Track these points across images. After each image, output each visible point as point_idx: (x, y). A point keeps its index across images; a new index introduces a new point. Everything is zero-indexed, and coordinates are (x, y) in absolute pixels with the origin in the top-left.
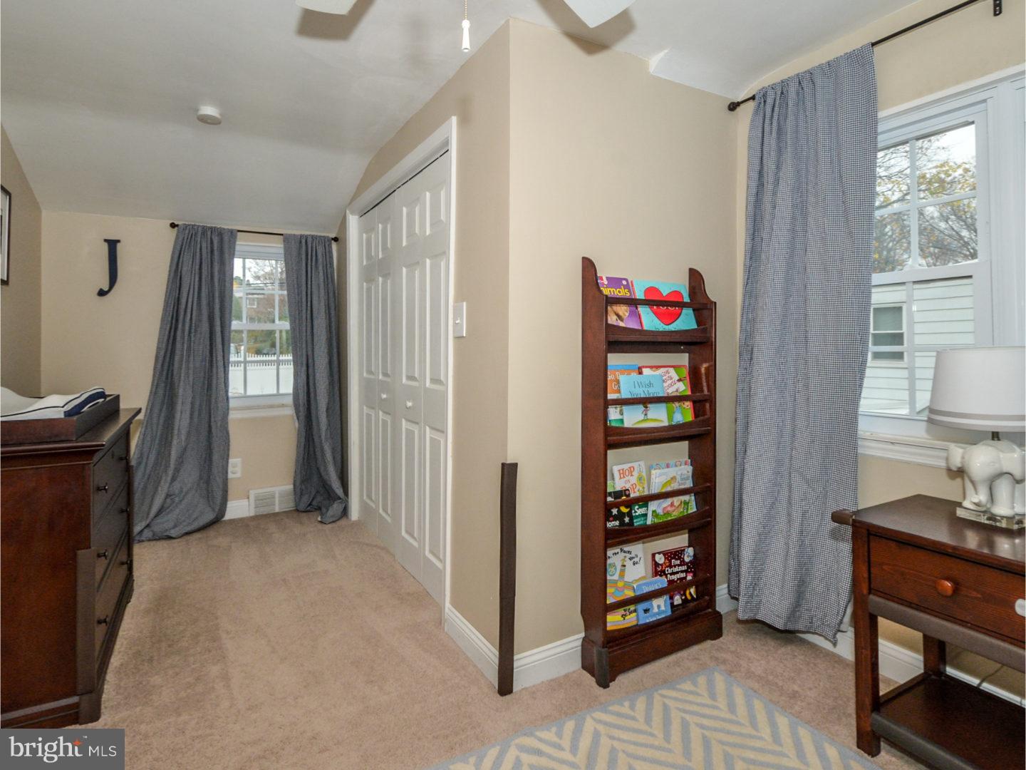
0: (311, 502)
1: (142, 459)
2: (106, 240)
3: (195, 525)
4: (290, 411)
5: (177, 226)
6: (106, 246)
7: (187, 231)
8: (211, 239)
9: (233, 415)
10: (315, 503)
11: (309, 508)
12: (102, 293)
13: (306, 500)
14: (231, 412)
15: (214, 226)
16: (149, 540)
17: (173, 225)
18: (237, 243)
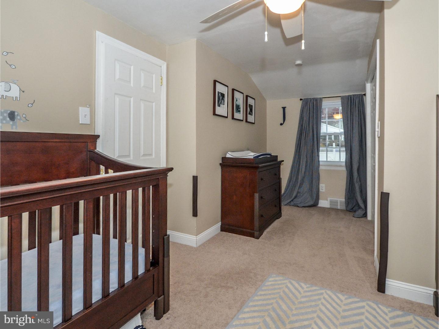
0: (353, 208)
1: (292, 179)
2: (282, 107)
3: (307, 205)
4: (344, 169)
5: (302, 99)
6: (282, 109)
7: (305, 101)
8: (313, 102)
9: (321, 168)
10: (354, 209)
11: (351, 210)
12: (281, 124)
13: (350, 207)
14: (320, 166)
15: (314, 97)
16: (293, 206)
17: (301, 100)
18: (323, 102)
